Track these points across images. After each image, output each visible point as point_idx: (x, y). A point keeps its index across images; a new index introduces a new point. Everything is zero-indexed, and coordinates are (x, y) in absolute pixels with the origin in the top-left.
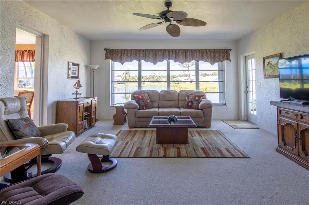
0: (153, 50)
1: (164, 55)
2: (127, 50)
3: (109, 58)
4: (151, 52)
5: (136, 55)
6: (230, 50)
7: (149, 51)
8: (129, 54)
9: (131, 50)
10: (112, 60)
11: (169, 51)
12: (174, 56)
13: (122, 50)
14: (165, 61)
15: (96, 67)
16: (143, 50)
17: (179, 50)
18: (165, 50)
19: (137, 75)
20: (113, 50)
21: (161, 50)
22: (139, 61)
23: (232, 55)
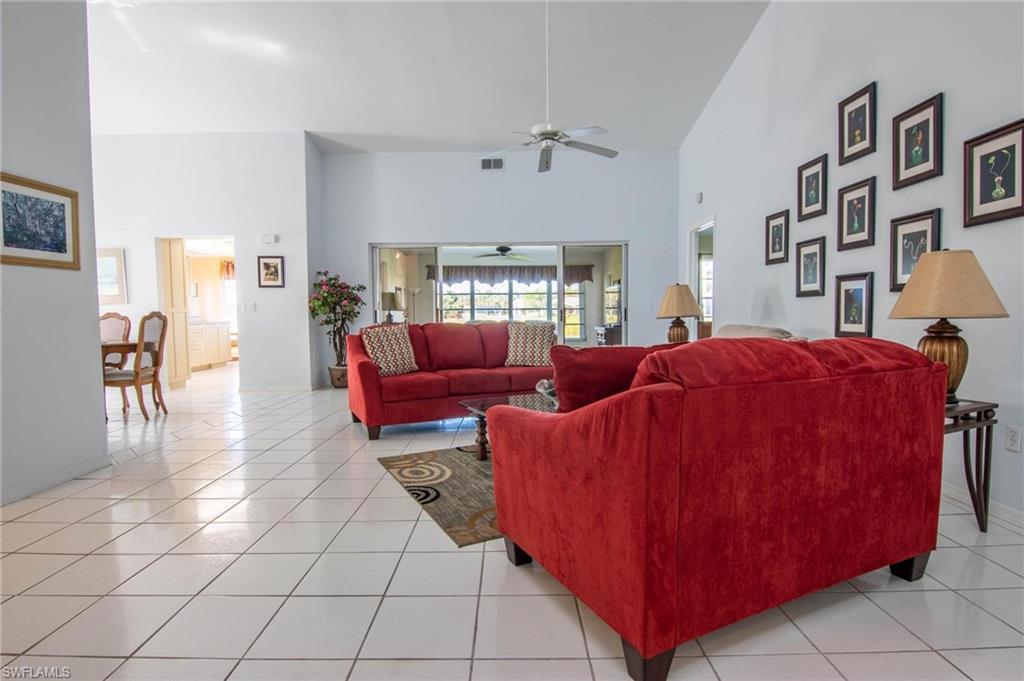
0: (489, 267)
1: (504, 273)
2: (455, 267)
4: (488, 270)
6: (592, 266)
7: (484, 267)
9: (461, 267)
11: (511, 267)
12: (518, 274)
14: (506, 282)
15: (417, 290)
16: (477, 267)
17: (524, 267)
18: (505, 267)
19: (469, 300)
21: (499, 267)
22: (472, 281)
23: (595, 275)
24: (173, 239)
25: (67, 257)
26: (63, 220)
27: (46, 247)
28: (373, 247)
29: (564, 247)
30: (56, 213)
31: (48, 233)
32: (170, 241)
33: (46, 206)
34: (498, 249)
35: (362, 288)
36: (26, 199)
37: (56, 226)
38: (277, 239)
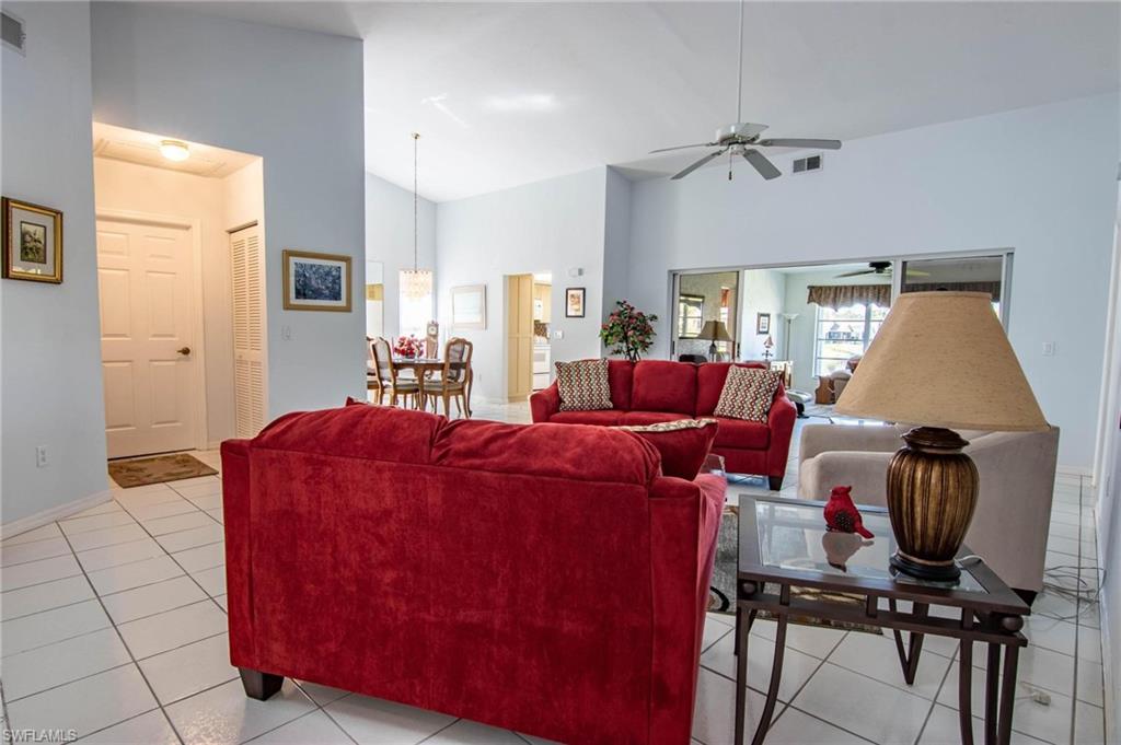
3: (814, 301)
5: (861, 295)
8: (849, 294)
10: (819, 304)
13: (836, 288)
15: (793, 317)
19: (863, 329)
20: (821, 288)
22: (867, 305)
24: (522, 276)
25: (342, 303)
26: (339, 277)
27: (326, 297)
28: (674, 274)
29: (904, 263)
30: (334, 273)
31: (327, 288)
32: (519, 277)
33: (327, 269)
34: (873, 265)
35: (654, 318)
36: (312, 266)
37: (334, 282)
38: (581, 272)
